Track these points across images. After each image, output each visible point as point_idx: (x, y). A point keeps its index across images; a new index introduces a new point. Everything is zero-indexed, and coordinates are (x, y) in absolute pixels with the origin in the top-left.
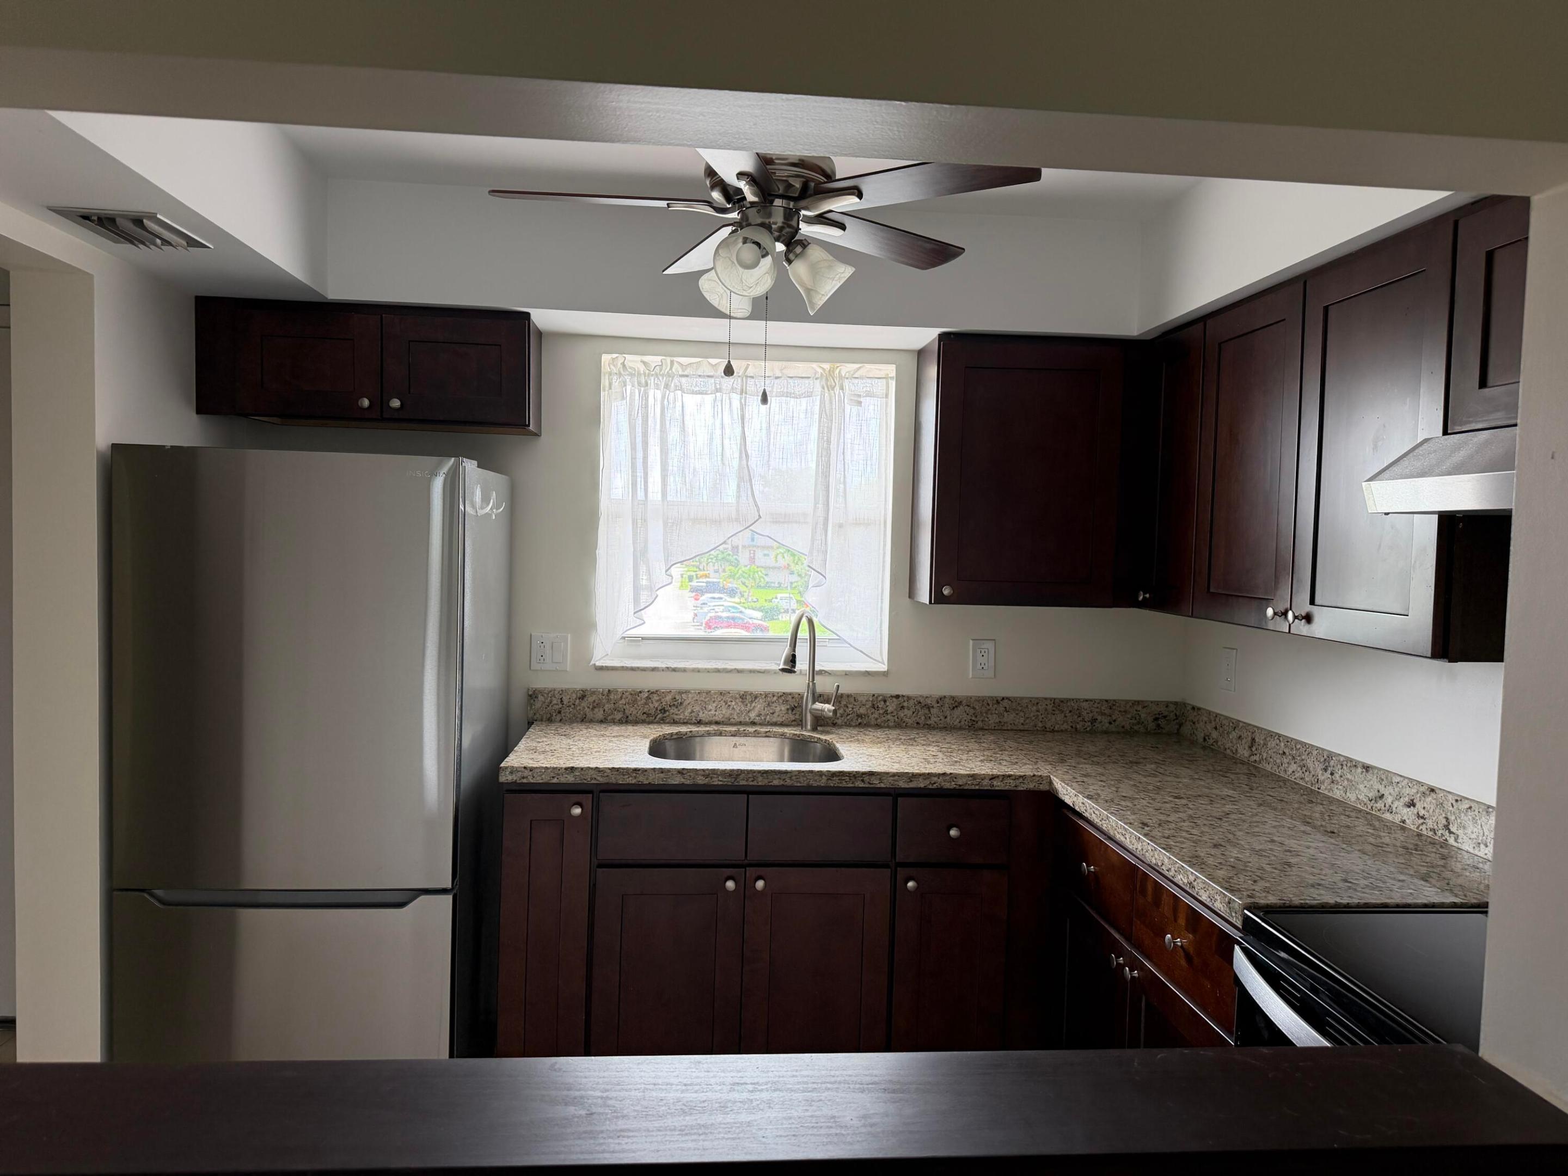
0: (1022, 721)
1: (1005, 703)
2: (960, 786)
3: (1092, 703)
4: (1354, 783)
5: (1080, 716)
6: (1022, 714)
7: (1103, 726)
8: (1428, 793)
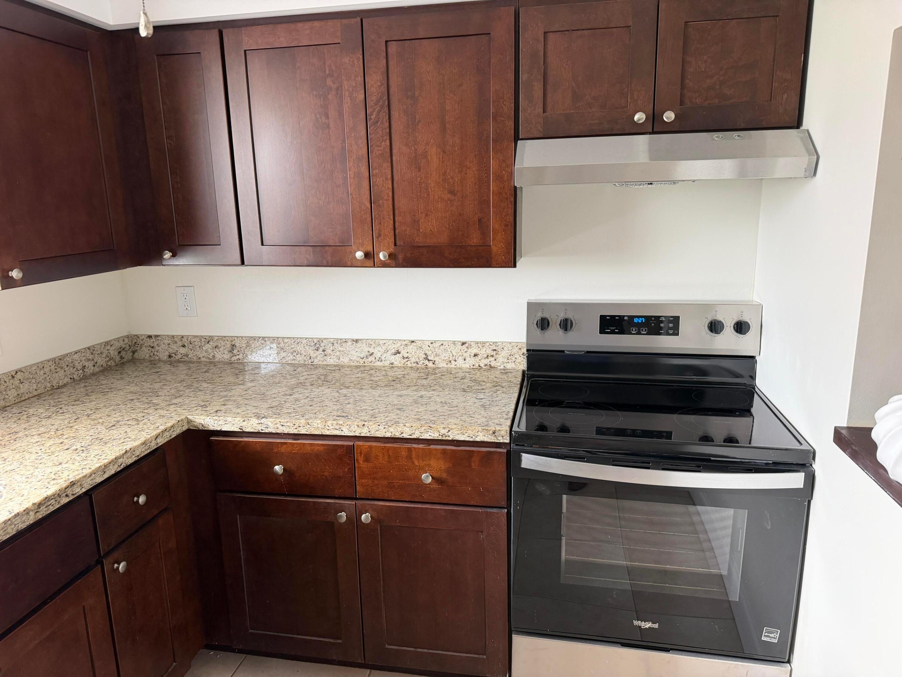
0: (35, 387)
1: (19, 376)
2: (138, 456)
3: (80, 353)
4: (345, 352)
5: (74, 368)
6: (34, 381)
7: (90, 370)
8: (409, 344)
